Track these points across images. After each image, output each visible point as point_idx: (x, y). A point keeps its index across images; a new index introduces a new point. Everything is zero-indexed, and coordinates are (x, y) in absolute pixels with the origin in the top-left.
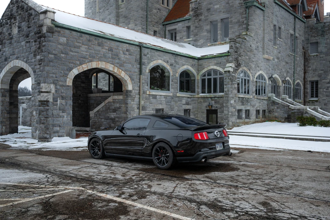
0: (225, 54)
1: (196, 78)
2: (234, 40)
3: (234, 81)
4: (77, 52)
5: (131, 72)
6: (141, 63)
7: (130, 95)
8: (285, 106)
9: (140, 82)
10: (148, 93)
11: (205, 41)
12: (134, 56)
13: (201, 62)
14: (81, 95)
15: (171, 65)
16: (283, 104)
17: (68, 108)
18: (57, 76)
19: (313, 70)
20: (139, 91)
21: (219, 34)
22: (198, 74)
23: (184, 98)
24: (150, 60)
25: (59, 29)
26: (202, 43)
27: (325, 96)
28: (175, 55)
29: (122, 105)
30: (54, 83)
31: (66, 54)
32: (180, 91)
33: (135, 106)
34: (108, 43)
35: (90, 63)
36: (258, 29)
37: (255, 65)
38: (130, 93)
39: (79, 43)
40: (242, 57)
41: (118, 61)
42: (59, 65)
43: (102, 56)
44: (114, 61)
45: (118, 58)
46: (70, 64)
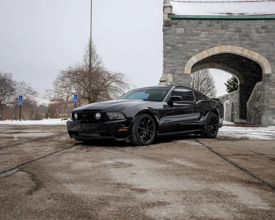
4: (196, 40)
5: (269, 52)
7: (268, 80)
12: (274, 32)
14: (251, 86)
18: (175, 65)
25: (176, 21)
29: (262, 93)
30: (171, 72)
31: (184, 43)
34: (235, 24)
35: (212, 49)
38: (267, 78)
39: (197, 30)
41: (248, 41)
42: (177, 55)
43: (226, 40)
44: (243, 42)
45: (248, 39)
46: (189, 53)
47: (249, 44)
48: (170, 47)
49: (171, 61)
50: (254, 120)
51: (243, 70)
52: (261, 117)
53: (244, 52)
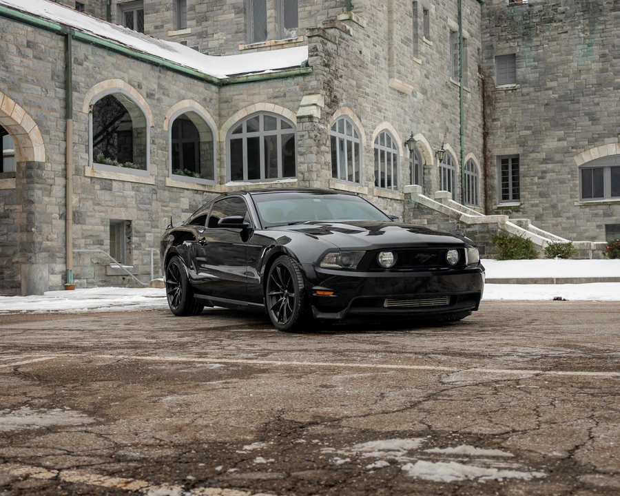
0: (297, 71)
1: (216, 139)
2: (321, 32)
3: (323, 144)
5: (40, 108)
6: (67, 85)
7: (40, 177)
8: (448, 216)
9: (65, 140)
10: (88, 172)
11: (230, 36)
12: (48, 61)
13: (228, 92)
15: (147, 96)
16: (443, 211)
19: (506, 129)
20: (63, 166)
21: (270, 17)
22: (219, 127)
23: (186, 191)
24: (93, 79)
26: (222, 41)
27: (538, 196)
28: (158, 69)
29: (12, 208)
32: (173, 173)
33: (55, 211)
36: (376, 8)
37: (373, 105)
38: (39, 172)
40: (340, 79)
41: (4, 73)
45: (3, 66)
47: (4, 81)
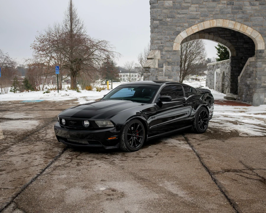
4: (185, 14)
7: (261, 56)
14: (243, 57)
17: (175, 74)
18: (163, 41)
29: (254, 69)
30: (159, 49)
31: (173, 17)
35: (202, 23)
38: (260, 54)
39: (187, 3)
41: (241, 15)
42: (165, 30)
43: (217, 13)
44: (235, 16)
45: (241, 12)
46: (177, 28)
47: (241, 18)
48: (158, 22)
49: (159, 37)
50: (246, 97)
51: (235, 41)
52: (253, 95)
53: (237, 26)
